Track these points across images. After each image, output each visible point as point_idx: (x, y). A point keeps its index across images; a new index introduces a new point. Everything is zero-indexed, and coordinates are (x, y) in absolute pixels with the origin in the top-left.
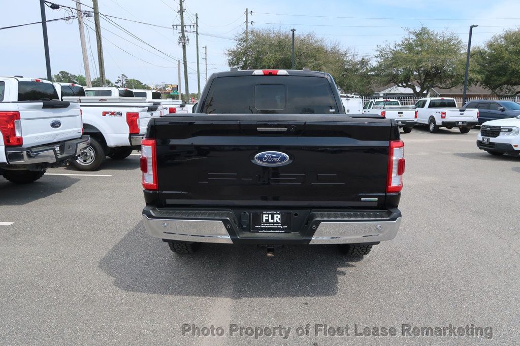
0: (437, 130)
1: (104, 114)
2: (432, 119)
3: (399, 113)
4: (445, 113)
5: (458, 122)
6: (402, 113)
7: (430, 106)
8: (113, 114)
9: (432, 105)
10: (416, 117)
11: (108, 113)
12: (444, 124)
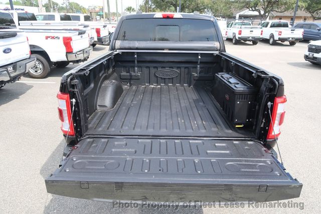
0: (275, 43)
1: (47, 38)
2: (272, 36)
3: (251, 31)
4: (281, 32)
5: (289, 38)
6: (252, 31)
7: (271, 27)
8: (53, 38)
9: (273, 26)
10: (262, 34)
11: (49, 37)
12: (280, 39)
